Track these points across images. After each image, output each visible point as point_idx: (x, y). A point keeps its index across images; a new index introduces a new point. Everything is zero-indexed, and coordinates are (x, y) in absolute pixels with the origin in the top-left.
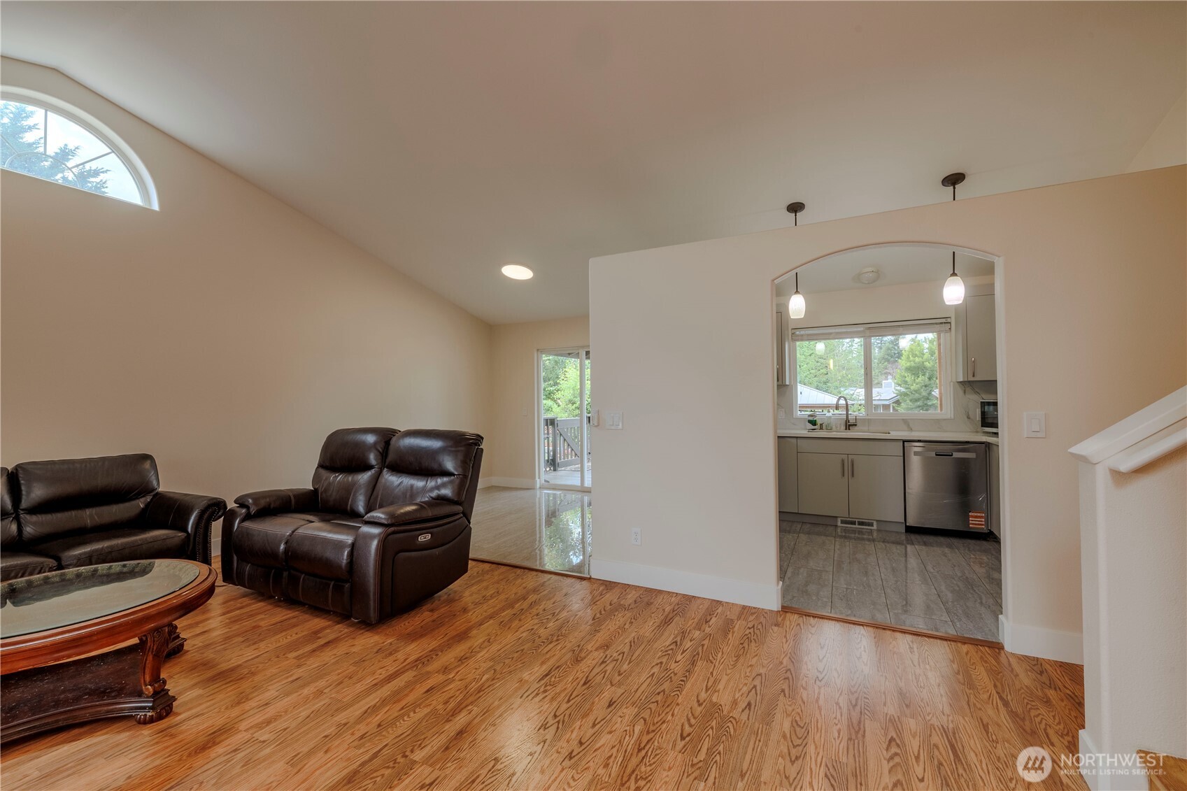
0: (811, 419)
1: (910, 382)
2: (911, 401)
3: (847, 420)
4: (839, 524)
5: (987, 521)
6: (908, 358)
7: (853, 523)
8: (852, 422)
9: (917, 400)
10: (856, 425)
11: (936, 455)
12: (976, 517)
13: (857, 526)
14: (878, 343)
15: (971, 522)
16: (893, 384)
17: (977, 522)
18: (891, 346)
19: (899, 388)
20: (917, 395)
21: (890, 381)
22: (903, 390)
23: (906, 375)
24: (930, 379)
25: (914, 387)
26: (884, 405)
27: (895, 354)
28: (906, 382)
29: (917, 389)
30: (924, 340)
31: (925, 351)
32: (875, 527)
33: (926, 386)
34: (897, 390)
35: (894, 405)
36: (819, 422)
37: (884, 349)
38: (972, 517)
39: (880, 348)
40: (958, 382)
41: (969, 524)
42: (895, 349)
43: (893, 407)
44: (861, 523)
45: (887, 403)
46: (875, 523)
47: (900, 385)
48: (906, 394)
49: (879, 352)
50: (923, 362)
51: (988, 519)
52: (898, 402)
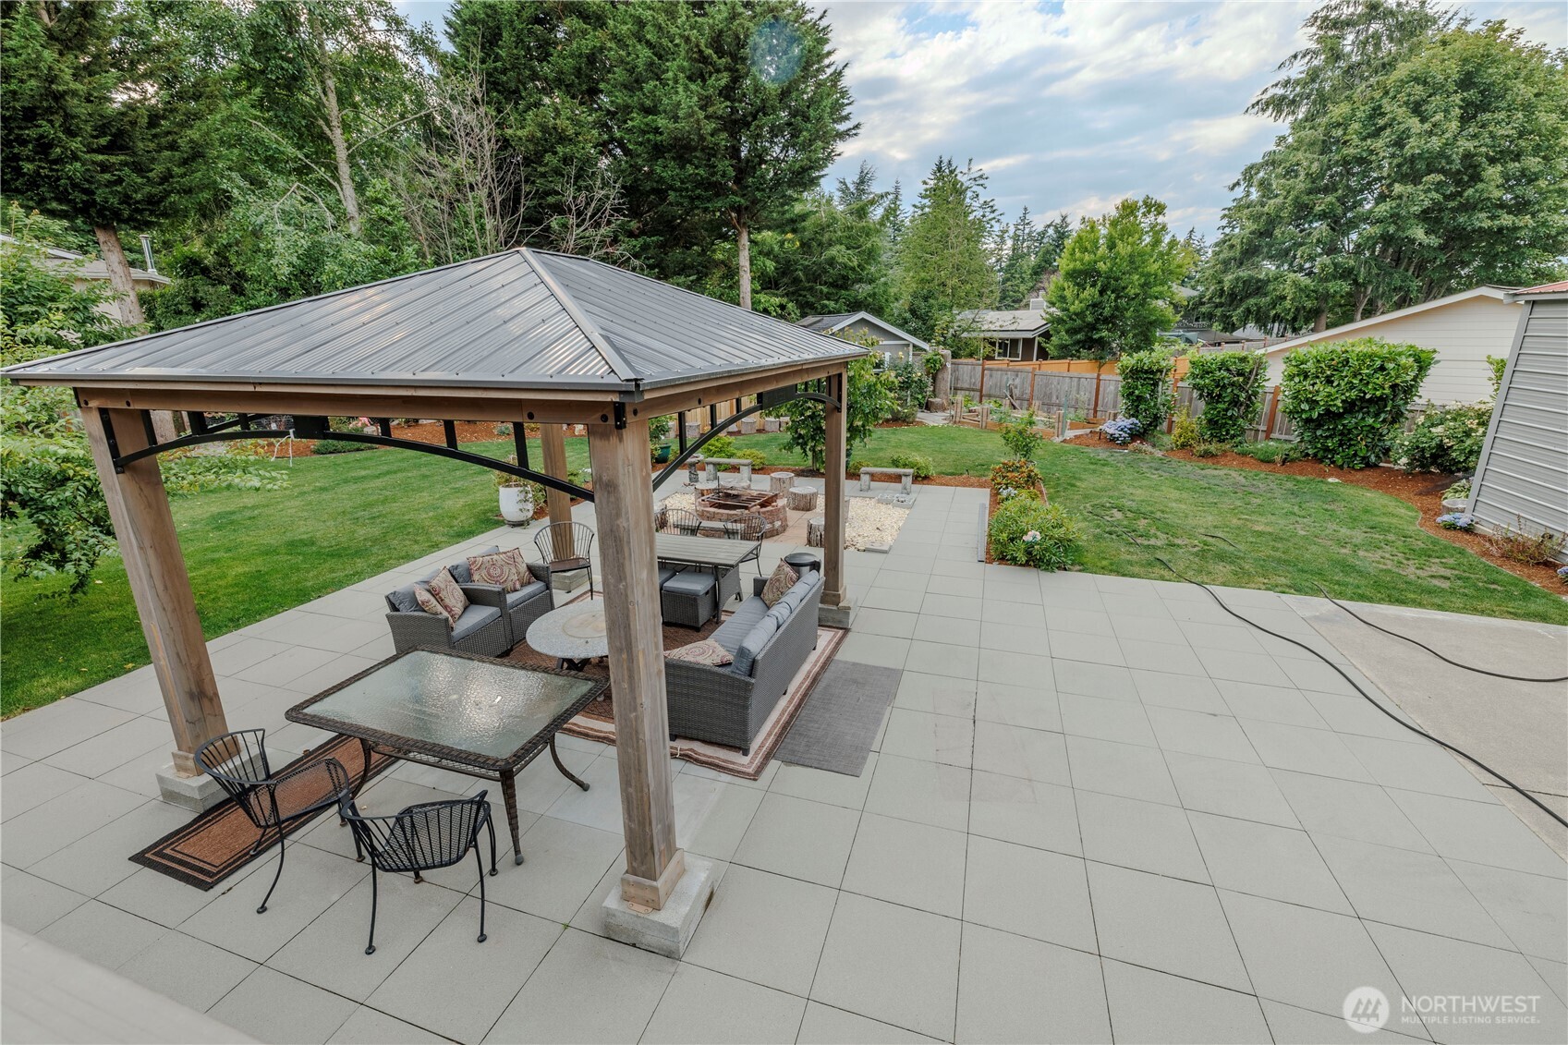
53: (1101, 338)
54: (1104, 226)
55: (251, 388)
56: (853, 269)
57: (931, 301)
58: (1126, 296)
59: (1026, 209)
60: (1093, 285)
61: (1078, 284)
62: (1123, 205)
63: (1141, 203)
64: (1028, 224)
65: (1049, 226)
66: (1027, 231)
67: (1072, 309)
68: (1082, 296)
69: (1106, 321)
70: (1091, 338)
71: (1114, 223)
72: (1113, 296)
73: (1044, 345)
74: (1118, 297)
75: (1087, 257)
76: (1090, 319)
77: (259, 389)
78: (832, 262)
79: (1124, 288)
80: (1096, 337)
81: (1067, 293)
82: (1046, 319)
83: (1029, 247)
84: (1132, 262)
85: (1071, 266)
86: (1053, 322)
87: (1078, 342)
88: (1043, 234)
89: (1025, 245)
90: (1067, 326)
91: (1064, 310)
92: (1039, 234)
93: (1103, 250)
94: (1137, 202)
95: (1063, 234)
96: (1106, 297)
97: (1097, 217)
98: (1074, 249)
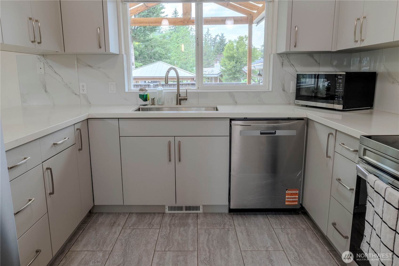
0: (142, 93)
1: (227, 65)
2: (227, 75)
3: (178, 95)
4: (167, 211)
5: (299, 198)
6: (227, 51)
7: (180, 208)
8: (183, 95)
9: (230, 75)
10: (186, 99)
11: (261, 133)
12: (292, 194)
13: (184, 212)
14: (213, 43)
15: (286, 200)
16: (219, 65)
17: (292, 200)
18: (219, 45)
19: (222, 68)
20: (230, 72)
21: (218, 64)
22: (224, 69)
23: (225, 60)
24: (236, 63)
25: (229, 67)
26: (215, 77)
27: (221, 49)
28: (225, 65)
29: (230, 68)
30: (234, 41)
31: (235, 47)
32: (201, 211)
33: (234, 67)
34: (221, 69)
35: (220, 77)
36: (150, 97)
37: (216, 46)
38: (289, 194)
39: (214, 46)
40: (279, 54)
41: (285, 201)
42: (220, 46)
43: (219, 78)
44: (188, 208)
45: (216, 76)
46: (201, 207)
47: (223, 66)
48: (224, 71)
49: (214, 48)
50: (234, 53)
51: (301, 196)
52: (221, 76)
53: (237, 77)
54: (235, 43)
55: (153, 78)
56: (164, 55)
57: (187, 65)
58: (243, 64)
59: (208, 29)
60: (233, 61)
61: (229, 60)
62: (240, 37)
63: (244, 37)
64: (209, 35)
65: (217, 36)
66: (209, 37)
67: (228, 67)
68: (231, 64)
69: (238, 71)
70: (234, 77)
71: (238, 43)
72: (239, 64)
73: (221, 79)
74: (241, 64)
75: (231, 52)
76: (233, 71)
77: (154, 78)
78: (157, 52)
79: (242, 62)
80: (236, 76)
81: (226, 63)
82: (221, 71)
83: (211, 43)
84: (244, 54)
85: (227, 54)
86: (223, 72)
87: (231, 78)
88: (215, 39)
89: (209, 42)
90: (227, 73)
91: (226, 68)
92: (214, 39)
93: (235, 50)
94: (243, 37)
95: (223, 40)
96: (237, 64)
97: (233, 40)
98: (227, 50)
